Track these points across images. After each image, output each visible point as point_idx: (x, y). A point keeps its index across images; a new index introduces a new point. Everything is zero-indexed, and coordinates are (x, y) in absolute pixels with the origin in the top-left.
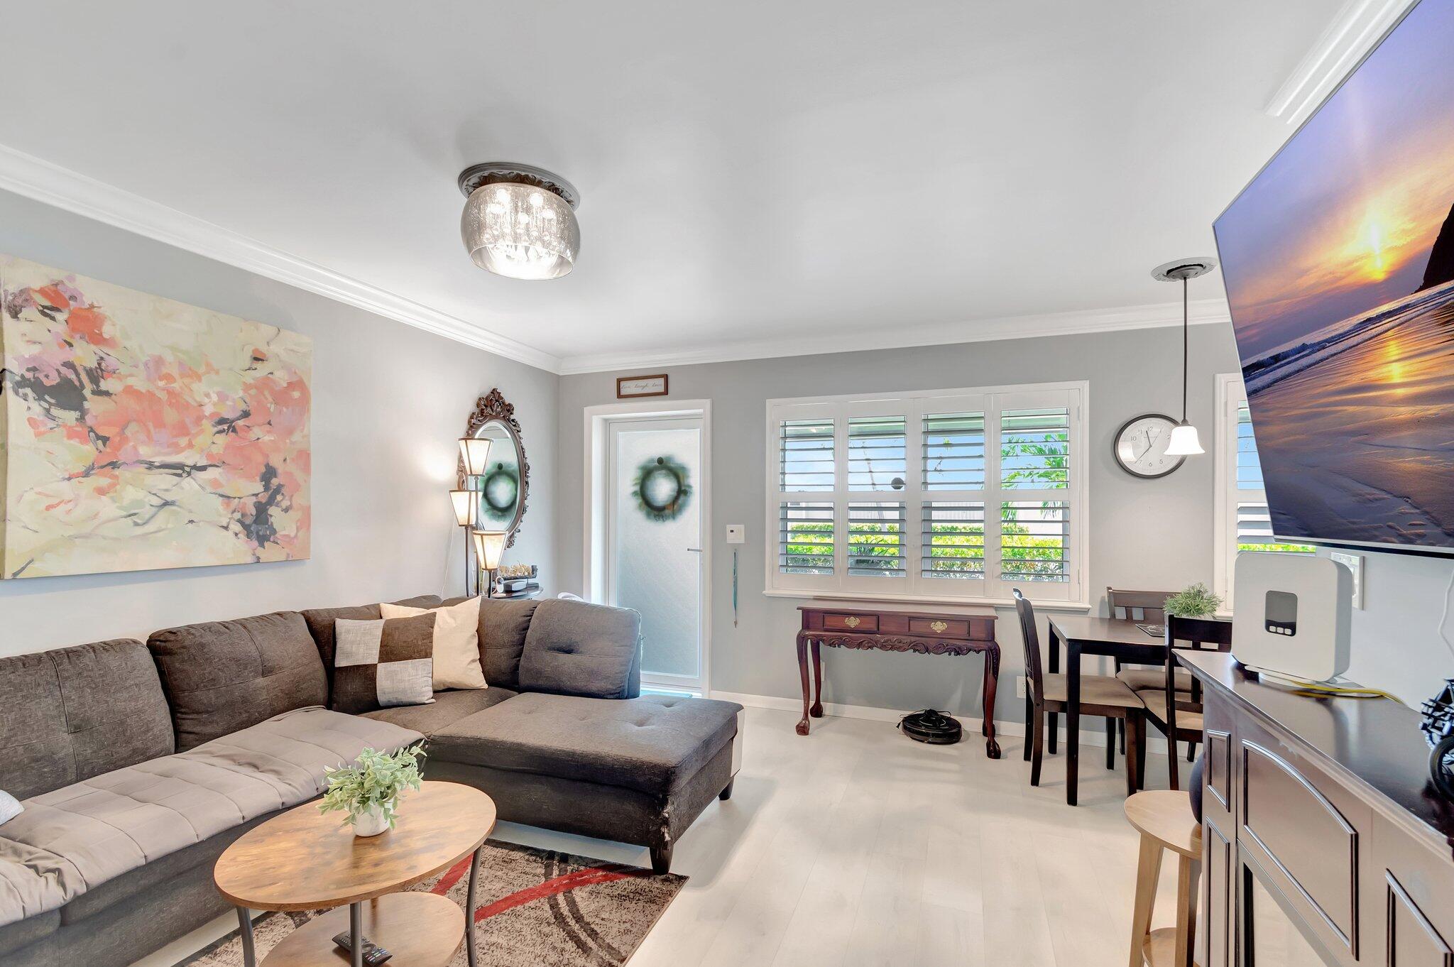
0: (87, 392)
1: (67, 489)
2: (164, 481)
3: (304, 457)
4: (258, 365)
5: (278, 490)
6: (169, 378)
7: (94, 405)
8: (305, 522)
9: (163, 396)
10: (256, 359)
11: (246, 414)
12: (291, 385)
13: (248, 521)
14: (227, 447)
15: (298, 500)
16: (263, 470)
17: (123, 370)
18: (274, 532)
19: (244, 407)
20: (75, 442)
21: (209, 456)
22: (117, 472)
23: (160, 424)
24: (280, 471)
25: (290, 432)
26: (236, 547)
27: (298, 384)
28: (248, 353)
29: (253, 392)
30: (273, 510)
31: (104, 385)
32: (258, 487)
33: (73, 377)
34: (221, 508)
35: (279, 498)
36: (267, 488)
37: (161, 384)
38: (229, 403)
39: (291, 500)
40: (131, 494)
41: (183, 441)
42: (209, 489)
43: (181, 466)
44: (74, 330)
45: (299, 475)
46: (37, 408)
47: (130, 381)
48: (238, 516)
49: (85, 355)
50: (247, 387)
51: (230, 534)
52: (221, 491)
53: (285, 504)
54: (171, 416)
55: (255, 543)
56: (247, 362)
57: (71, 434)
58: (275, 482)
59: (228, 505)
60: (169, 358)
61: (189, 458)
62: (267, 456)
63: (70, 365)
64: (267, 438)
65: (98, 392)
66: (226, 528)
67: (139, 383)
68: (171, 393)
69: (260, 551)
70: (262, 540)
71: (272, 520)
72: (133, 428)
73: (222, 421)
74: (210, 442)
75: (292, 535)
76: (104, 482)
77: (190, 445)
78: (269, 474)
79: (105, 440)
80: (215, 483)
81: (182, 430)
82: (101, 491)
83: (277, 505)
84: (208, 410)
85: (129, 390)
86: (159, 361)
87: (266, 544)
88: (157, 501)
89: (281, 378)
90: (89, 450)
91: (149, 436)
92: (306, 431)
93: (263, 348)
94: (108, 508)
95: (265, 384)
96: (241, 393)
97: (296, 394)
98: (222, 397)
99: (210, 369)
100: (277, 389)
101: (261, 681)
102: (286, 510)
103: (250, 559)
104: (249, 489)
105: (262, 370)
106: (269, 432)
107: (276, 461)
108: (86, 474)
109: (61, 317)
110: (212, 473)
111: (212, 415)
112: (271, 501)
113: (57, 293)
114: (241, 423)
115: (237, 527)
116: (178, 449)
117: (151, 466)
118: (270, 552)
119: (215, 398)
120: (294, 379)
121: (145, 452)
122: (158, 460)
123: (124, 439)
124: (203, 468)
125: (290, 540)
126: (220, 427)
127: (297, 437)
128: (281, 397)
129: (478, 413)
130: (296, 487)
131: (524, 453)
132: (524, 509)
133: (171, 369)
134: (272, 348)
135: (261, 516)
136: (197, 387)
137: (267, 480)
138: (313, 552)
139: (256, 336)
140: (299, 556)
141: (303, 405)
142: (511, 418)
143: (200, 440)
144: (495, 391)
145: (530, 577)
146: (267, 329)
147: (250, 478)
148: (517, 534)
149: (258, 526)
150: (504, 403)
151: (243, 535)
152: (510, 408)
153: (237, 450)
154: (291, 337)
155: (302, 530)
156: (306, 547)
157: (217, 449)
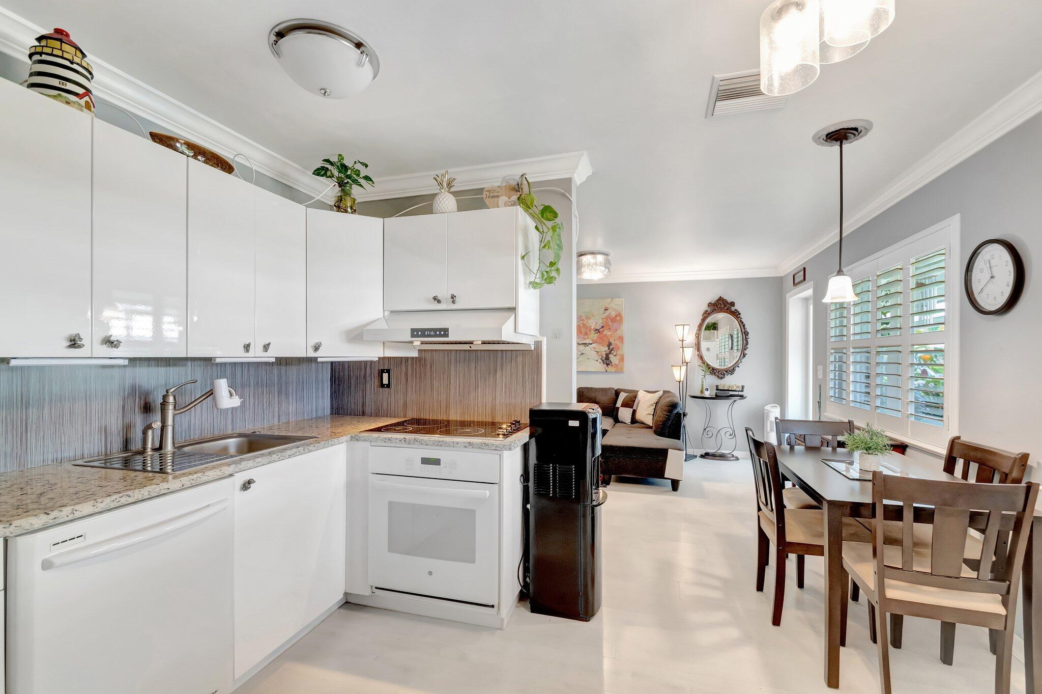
2: (582, 348)
3: (621, 339)
5: (612, 349)
6: (583, 320)
8: (622, 359)
10: (606, 310)
11: (603, 327)
12: (616, 316)
13: (604, 359)
14: (597, 338)
15: (619, 352)
16: (608, 343)
18: (611, 362)
19: (602, 325)
21: (593, 340)
23: (581, 333)
24: (613, 343)
25: (616, 330)
26: (600, 367)
27: (619, 315)
28: (603, 309)
29: (605, 320)
30: (610, 356)
32: (606, 349)
34: (596, 355)
35: (613, 352)
36: (609, 349)
37: (581, 322)
38: (598, 324)
39: (617, 353)
42: (593, 350)
43: (586, 344)
45: (619, 344)
48: (600, 357)
50: (603, 319)
51: (598, 363)
52: (596, 350)
53: (615, 354)
54: (583, 330)
55: (606, 366)
56: (603, 312)
58: (611, 347)
59: (598, 354)
60: (583, 315)
61: (587, 341)
62: (609, 339)
64: (609, 333)
66: (597, 361)
68: (583, 324)
69: (607, 368)
70: (607, 365)
71: (610, 359)
73: (596, 330)
74: (594, 336)
75: (617, 364)
77: (588, 338)
78: (610, 344)
80: (594, 348)
81: (586, 334)
83: (612, 354)
84: (592, 327)
87: (609, 366)
88: (580, 353)
89: (613, 314)
92: (622, 330)
93: (608, 306)
95: (609, 316)
96: (601, 321)
97: (618, 318)
98: (596, 323)
99: (593, 315)
100: (612, 318)
102: (615, 356)
103: (604, 370)
104: (604, 349)
105: (607, 313)
106: (609, 331)
107: (612, 341)
110: (594, 345)
111: (593, 329)
112: (610, 352)
114: (601, 330)
115: (601, 361)
116: (584, 339)
118: (610, 368)
119: (594, 324)
120: (618, 313)
122: (580, 342)
124: (591, 344)
125: (616, 366)
126: (596, 332)
127: (618, 332)
128: (614, 320)
129: (709, 310)
130: (618, 348)
131: (744, 326)
132: (744, 356)
133: (583, 318)
134: (611, 305)
135: (607, 358)
136: (590, 321)
137: (609, 346)
138: (625, 369)
139: (606, 303)
140: (619, 370)
141: (621, 321)
142: (733, 309)
143: (591, 336)
144: (720, 297)
145: (738, 391)
146: (609, 300)
147: (604, 346)
148: (737, 369)
149: (607, 361)
150: (728, 303)
151: (602, 363)
152: (733, 304)
153: (600, 338)
154: (616, 301)
155: (621, 362)
156: (622, 368)
157: (595, 338)
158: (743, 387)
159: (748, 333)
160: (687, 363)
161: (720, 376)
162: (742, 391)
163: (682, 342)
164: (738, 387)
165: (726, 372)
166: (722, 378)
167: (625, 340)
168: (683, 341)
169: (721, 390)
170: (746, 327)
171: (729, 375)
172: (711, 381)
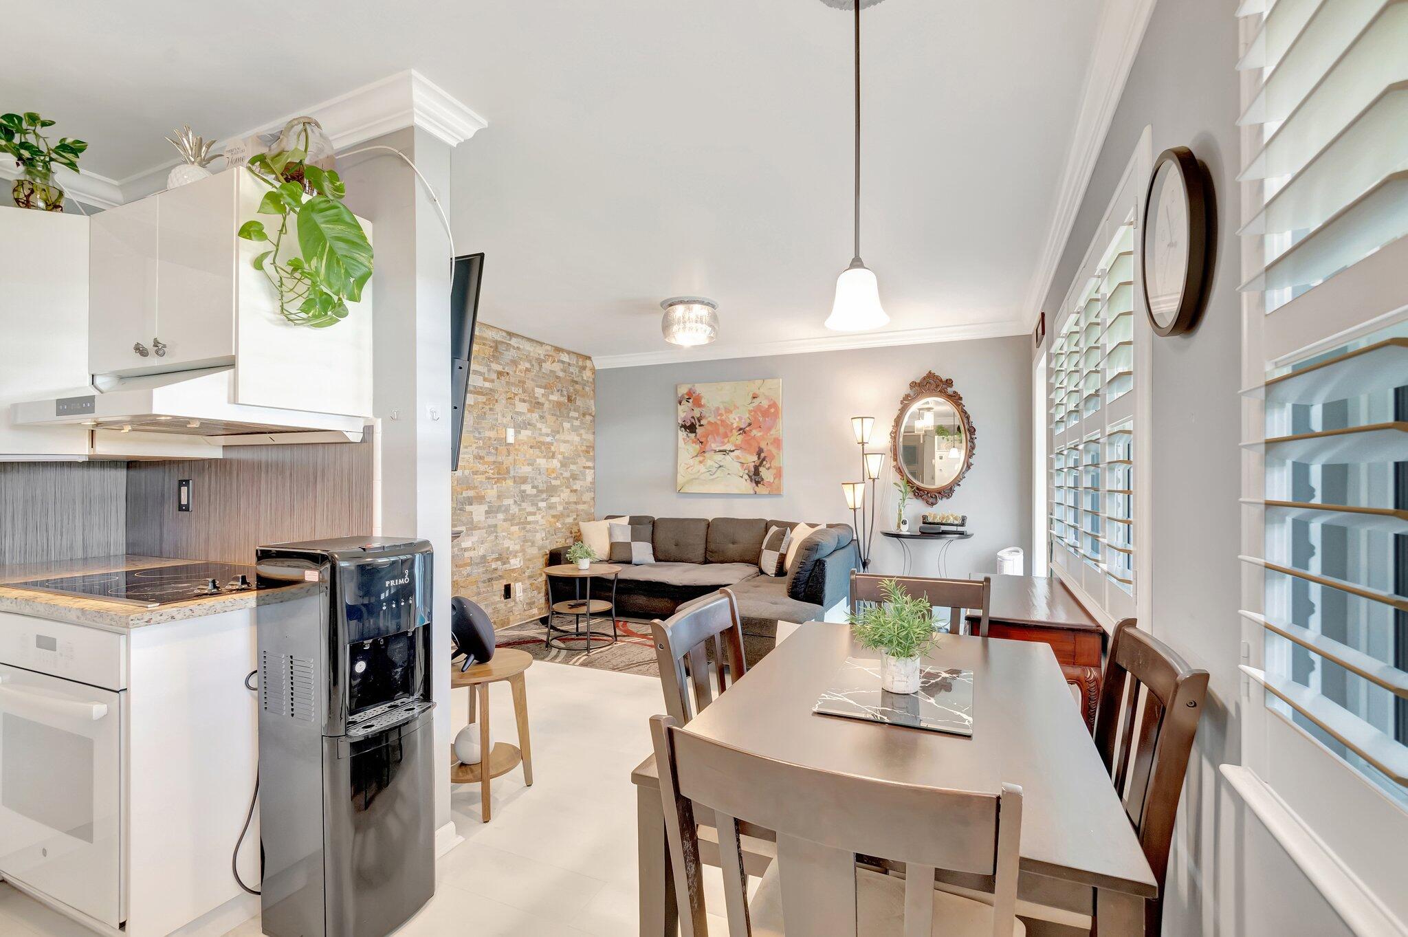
0: (697, 426)
1: (691, 462)
2: (719, 457)
3: (777, 442)
4: (755, 400)
5: (764, 459)
6: (721, 415)
7: (699, 430)
8: (779, 474)
9: (719, 422)
10: (754, 398)
11: (750, 425)
12: (770, 406)
13: (751, 474)
14: (742, 441)
15: (774, 464)
16: (757, 450)
17: (707, 415)
18: (763, 479)
19: (748, 421)
20: (694, 445)
21: (735, 446)
22: (705, 455)
23: (718, 434)
24: (765, 450)
25: (770, 429)
26: (746, 486)
27: (774, 405)
28: (750, 396)
29: (753, 413)
30: (761, 469)
31: (702, 422)
32: (755, 458)
33: (694, 421)
34: (740, 468)
35: (764, 463)
36: (759, 458)
37: (719, 418)
38: (743, 421)
39: (770, 464)
40: (709, 463)
41: (726, 440)
42: (735, 460)
43: (725, 451)
44: (694, 404)
45: (774, 451)
46: (685, 433)
47: (709, 419)
48: (747, 471)
49: (697, 413)
50: (750, 412)
51: (743, 480)
52: (740, 461)
53: (768, 466)
54: (722, 430)
55: (754, 484)
56: (749, 399)
57: (694, 442)
58: (762, 455)
59: (743, 467)
60: (721, 407)
61: (728, 447)
62: (759, 443)
63: (693, 417)
64: (759, 434)
65: (701, 425)
66: (742, 477)
67: (712, 419)
68: (722, 421)
69: (756, 489)
70: (757, 483)
71: (761, 474)
72: (710, 437)
73: (740, 429)
74: (737, 439)
75: (772, 481)
76: (701, 458)
77: (728, 442)
78: (760, 452)
79: (701, 443)
80: (738, 457)
81: (726, 436)
82: (701, 462)
83: (764, 466)
84: (735, 425)
85: (709, 423)
86: (718, 409)
87: (759, 485)
88: (717, 466)
89: (765, 404)
90: (697, 447)
91: (715, 439)
92: (778, 428)
93: (757, 391)
94: (703, 469)
95: (759, 408)
96: (748, 415)
97: (772, 410)
98: (740, 418)
99: (736, 407)
100: (763, 410)
101: (731, 546)
102: (768, 469)
103: (752, 492)
104: (752, 459)
105: (757, 401)
106: (760, 431)
107: (763, 445)
108: (697, 456)
109: (691, 401)
110: (736, 453)
111: (737, 428)
112: (761, 464)
113: (690, 392)
114: (747, 429)
115: (747, 477)
116: (723, 443)
117: (715, 451)
118: (760, 489)
119: (737, 420)
120: (772, 402)
121: (714, 446)
122: (717, 449)
123: (707, 441)
124: (733, 451)
125: (771, 484)
126: (739, 432)
127: (773, 432)
128: (766, 413)
129: (912, 394)
130: (773, 457)
131: (968, 418)
132: (969, 467)
133: (722, 411)
134: (762, 390)
135: (757, 472)
136: (731, 416)
137: (759, 455)
138: (785, 491)
139: (754, 387)
140: (775, 492)
141: (776, 416)
142: (950, 390)
143: (732, 439)
144: (930, 372)
145: (957, 525)
146: (759, 382)
147: (751, 454)
148: (956, 488)
149: (755, 477)
150: (941, 381)
151: (749, 481)
152: (949, 383)
153: (747, 442)
154: (769, 382)
155: (777, 479)
156: (779, 488)
157: (738, 442)
158: (964, 519)
159: (975, 430)
160: (874, 480)
161: (931, 500)
162: (963, 525)
163: (863, 445)
164: (956, 519)
165: (940, 493)
166: (932, 504)
167: (785, 444)
168: (863, 443)
169: (930, 523)
170: (971, 419)
171: (944, 499)
172: (915, 509)
